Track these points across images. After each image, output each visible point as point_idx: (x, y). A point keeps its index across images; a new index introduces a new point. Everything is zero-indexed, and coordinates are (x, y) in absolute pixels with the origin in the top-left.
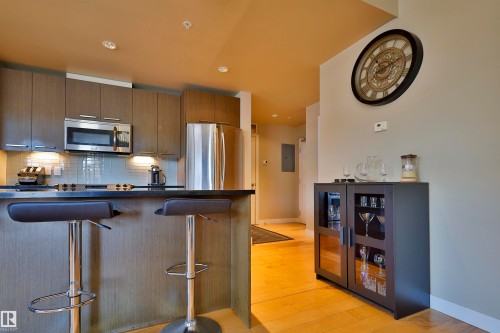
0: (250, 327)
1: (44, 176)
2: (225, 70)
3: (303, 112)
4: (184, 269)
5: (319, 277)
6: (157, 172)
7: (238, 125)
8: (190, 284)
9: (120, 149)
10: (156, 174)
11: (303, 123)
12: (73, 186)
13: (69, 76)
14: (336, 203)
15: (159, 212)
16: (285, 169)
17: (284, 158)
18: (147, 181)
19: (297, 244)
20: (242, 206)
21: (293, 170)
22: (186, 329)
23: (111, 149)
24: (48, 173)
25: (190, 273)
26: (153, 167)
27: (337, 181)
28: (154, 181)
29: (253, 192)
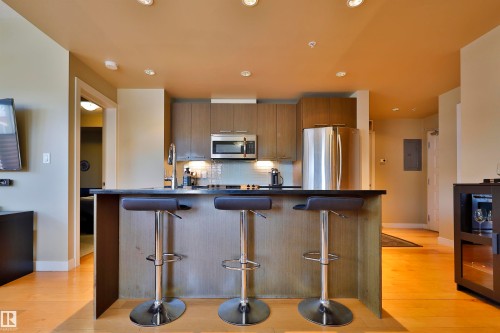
0: (381, 318)
1: (197, 179)
2: (342, 74)
3: (435, 102)
4: (319, 256)
5: (461, 288)
6: (276, 174)
7: (354, 125)
8: (324, 269)
9: (248, 156)
10: (275, 176)
11: (436, 112)
12: (218, 186)
13: (213, 101)
14: (486, 207)
15: (297, 208)
16: (407, 167)
17: (407, 155)
18: (268, 182)
19: (425, 252)
20: (372, 206)
21: (419, 168)
22: (322, 305)
23: (242, 156)
24: (199, 176)
25: (324, 259)
26: (273, 170)
27: (487, 181)
28: (274, 182)
29: (384, 192)
